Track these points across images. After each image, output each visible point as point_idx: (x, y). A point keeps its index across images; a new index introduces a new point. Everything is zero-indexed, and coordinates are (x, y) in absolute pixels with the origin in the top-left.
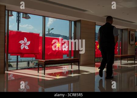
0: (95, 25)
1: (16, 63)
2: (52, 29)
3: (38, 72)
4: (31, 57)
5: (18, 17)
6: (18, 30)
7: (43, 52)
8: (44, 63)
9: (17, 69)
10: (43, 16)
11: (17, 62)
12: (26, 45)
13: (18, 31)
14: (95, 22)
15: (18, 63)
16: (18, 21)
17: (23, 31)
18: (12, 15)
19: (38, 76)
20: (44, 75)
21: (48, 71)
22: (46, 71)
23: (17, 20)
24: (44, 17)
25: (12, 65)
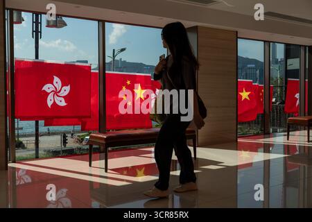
0: (237, 38)
1: (34, 138)
2: (123, 50)
3: (90, 165)
4: (71, 125)
5: (37, 23)
6: (37, 57)
7: (102, 112)
8: (104, 142)
9: (37, 158)
10: (99, 21)
11: (37, 135)
12: (59, 94)
13: (37, 60)
14: (236, 29)
15: (40, 138)
16: (37, 33)
17: (49, 61)
18: (20, 21)
19: (91, 175)
20: (106, 171)
21: (115, 163)
22: (109, 160)
23: (33, 31)
24: (102, 23)
25: (24, 142)
